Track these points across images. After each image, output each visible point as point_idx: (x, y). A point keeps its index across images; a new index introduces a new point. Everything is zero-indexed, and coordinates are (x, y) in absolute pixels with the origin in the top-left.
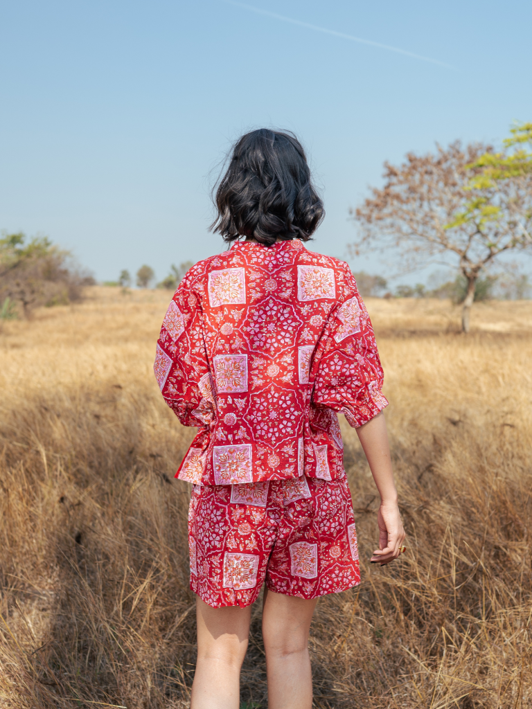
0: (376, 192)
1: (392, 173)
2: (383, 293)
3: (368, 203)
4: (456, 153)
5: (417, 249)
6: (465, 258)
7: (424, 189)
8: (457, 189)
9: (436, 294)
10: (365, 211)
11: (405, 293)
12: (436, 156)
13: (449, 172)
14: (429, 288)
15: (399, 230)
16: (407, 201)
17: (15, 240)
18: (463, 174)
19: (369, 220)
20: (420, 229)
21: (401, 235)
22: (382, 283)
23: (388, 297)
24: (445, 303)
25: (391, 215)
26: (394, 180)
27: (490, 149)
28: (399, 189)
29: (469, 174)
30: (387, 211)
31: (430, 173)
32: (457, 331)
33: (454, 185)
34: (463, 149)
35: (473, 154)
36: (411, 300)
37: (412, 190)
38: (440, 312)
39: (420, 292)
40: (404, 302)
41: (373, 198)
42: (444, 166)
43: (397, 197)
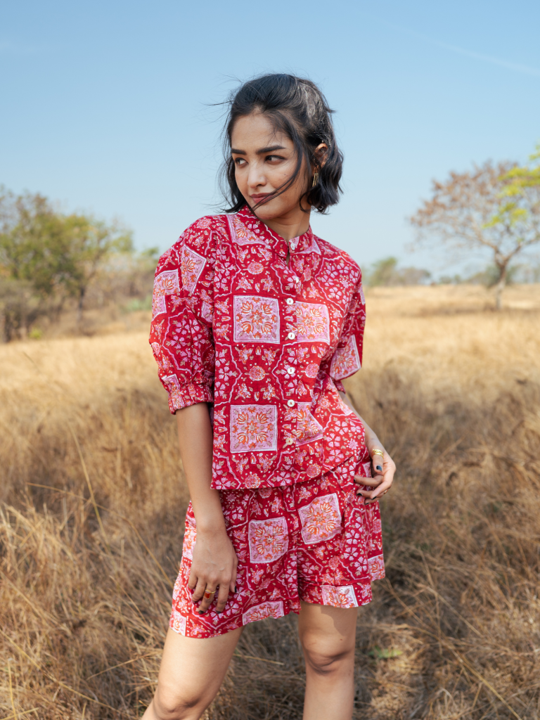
0: (426, 204)
1: (438, 187)
2: (428, 281)
3: (420, 212)
4: (488, 169)
5: (460, 246)
6: (497, 251)
7: (463, 199)
8: (490, 197)
9: (471, 281)
10: (418, 218)
11: (446, 281)
12: (472, 171)
13: (483, 186)
14: (464, 276)
15: (445, 232)
16: (451, 208)
17: (153, 252)
18: (495, 185)
19: (420, 224)
20: (460, 229)
21: (446, 236)
22: (427, 274)
23: (433, 285)
24: (477, 288)
25: (437, 220)
26: (440, 192)
27: (515, 165)
28: (444, 199)
29: (500, 184)
30: (434, 217)
31: (467, 186)
32: (492, 309)
33: (488, 193)
34: (495, 166)
35: (502, 170)
36: (451, 287)
37: (454, 200)
38: (476, 295)
39: (457, 280)
40: (445, 288)
41: (423, 208)
42: (480, 180)
43: (443, 206)
